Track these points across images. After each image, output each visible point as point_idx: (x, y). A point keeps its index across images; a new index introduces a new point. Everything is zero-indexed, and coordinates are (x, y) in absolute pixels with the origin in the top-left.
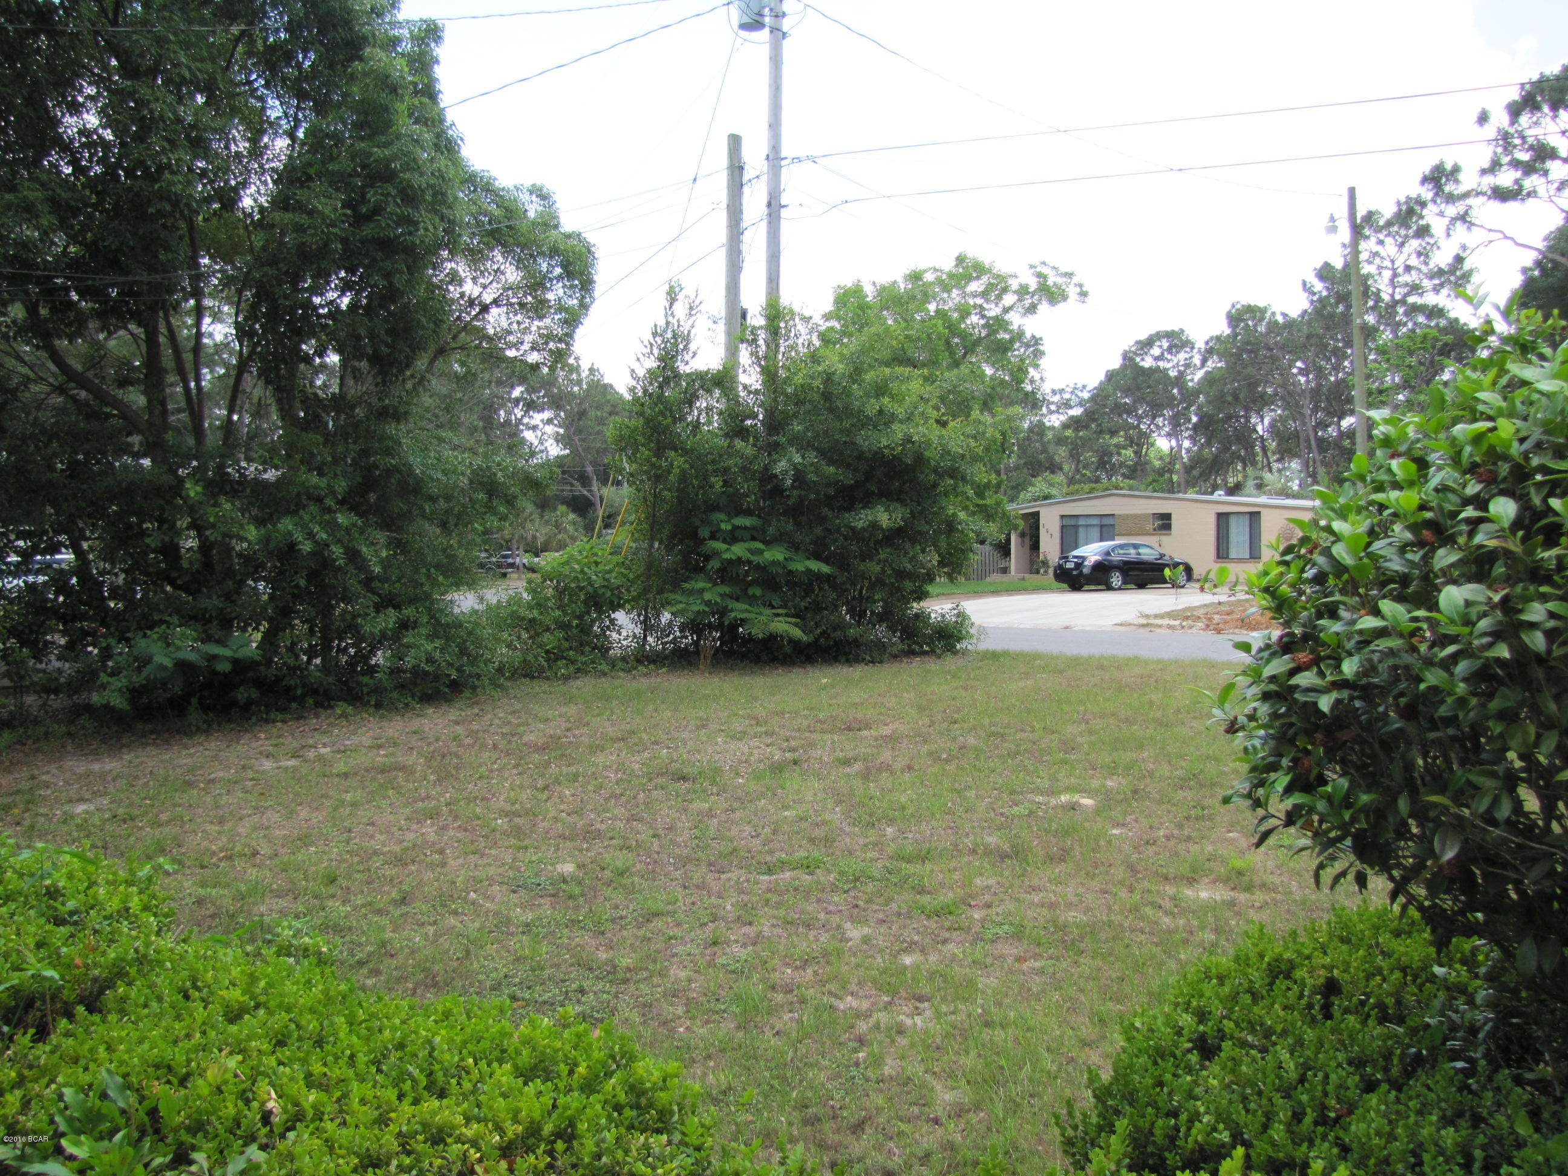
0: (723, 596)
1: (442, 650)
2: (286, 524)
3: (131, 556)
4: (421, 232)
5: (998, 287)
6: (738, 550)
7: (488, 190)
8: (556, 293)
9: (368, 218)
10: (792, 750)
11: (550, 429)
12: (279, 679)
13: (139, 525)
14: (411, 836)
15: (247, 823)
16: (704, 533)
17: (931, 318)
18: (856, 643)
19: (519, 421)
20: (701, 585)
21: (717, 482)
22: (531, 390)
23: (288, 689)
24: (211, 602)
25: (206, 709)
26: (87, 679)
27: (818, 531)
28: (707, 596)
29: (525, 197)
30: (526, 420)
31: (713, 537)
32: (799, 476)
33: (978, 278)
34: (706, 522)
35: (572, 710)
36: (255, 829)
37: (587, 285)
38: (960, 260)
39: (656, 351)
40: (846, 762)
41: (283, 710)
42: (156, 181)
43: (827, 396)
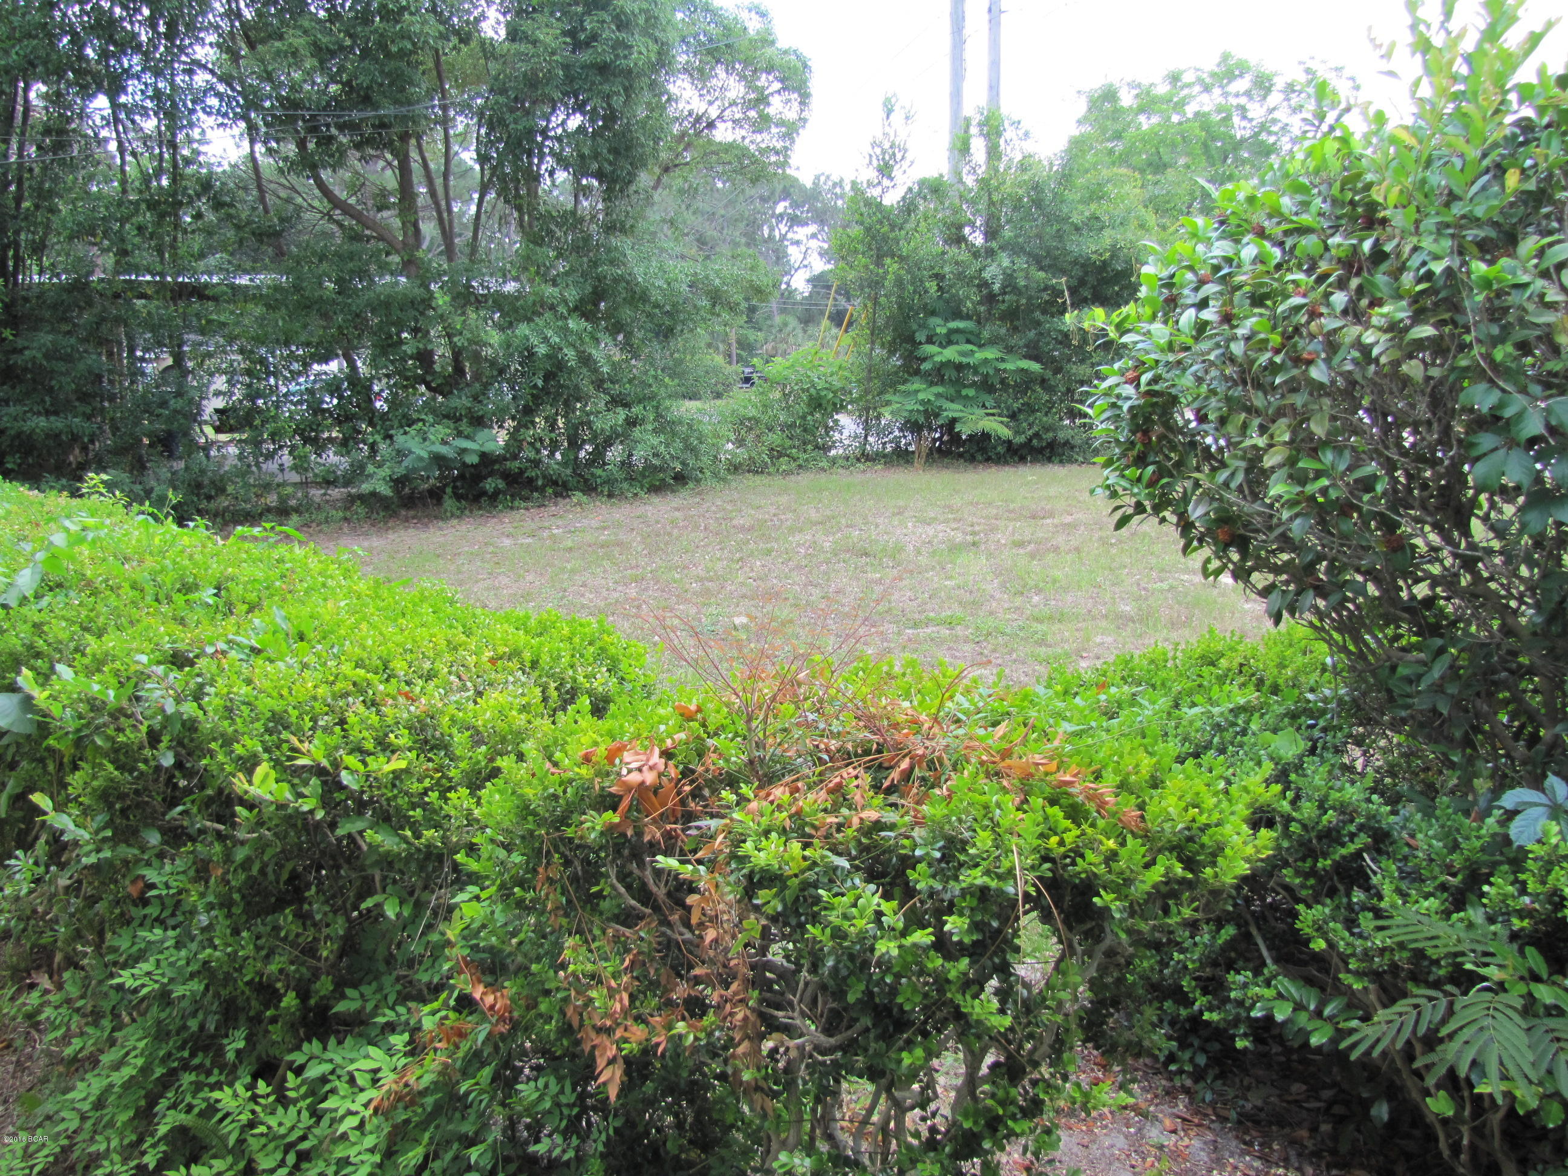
0: (938, 395)
1: (667, 446)
2: (523, 329)
3: (392, 362)
4: (635, 56)
5: (1263, 85)
6: (950, 353)
7: (707, 10)
8: (776, 106)
9: (587, 44)
10: (974, 533)
11: (814, 244)
12: (522, 472)
13: (398, 335)
14: (616, 595)
15: (481, 585)
16: (920, 336)
17: (1188, 120)
18: (1067, 444)
19: (783, 237)
20: (916, 386)
21: (932, 286)
22: (795, 205)
23: (531, 481)
24: (461, 401)
25: (458, 497)
26: (357, 472)
27: (1032, 334)
28: (921, 396)
29: (744, 15)
30: (790, 236)
31: (930, 340)
32: (1009, 280)
33: (1241, 76)
34: (923, 326)
35: (783, 500)
36: (488, 589)
37: (805, 98)
38: (1225, 57)
39: (875, 163)
40: (1020, 544)
41: (526, 499)
42: (397, 22)
43: (1038, 203)
